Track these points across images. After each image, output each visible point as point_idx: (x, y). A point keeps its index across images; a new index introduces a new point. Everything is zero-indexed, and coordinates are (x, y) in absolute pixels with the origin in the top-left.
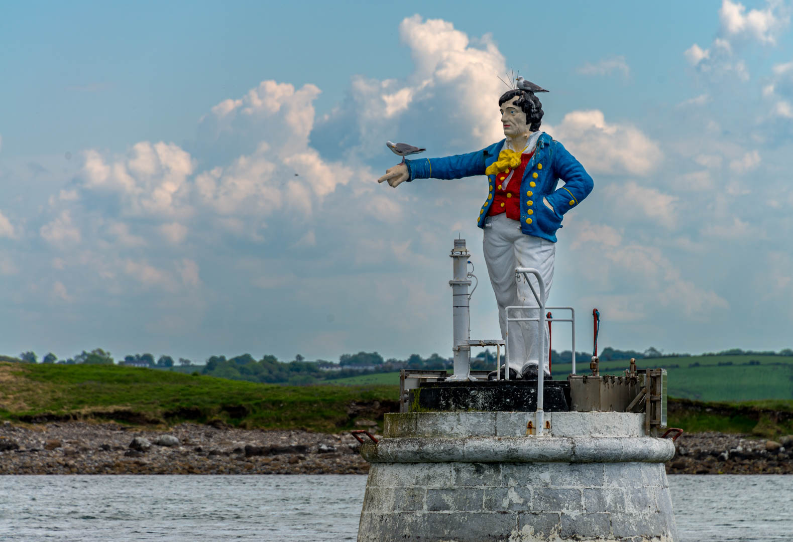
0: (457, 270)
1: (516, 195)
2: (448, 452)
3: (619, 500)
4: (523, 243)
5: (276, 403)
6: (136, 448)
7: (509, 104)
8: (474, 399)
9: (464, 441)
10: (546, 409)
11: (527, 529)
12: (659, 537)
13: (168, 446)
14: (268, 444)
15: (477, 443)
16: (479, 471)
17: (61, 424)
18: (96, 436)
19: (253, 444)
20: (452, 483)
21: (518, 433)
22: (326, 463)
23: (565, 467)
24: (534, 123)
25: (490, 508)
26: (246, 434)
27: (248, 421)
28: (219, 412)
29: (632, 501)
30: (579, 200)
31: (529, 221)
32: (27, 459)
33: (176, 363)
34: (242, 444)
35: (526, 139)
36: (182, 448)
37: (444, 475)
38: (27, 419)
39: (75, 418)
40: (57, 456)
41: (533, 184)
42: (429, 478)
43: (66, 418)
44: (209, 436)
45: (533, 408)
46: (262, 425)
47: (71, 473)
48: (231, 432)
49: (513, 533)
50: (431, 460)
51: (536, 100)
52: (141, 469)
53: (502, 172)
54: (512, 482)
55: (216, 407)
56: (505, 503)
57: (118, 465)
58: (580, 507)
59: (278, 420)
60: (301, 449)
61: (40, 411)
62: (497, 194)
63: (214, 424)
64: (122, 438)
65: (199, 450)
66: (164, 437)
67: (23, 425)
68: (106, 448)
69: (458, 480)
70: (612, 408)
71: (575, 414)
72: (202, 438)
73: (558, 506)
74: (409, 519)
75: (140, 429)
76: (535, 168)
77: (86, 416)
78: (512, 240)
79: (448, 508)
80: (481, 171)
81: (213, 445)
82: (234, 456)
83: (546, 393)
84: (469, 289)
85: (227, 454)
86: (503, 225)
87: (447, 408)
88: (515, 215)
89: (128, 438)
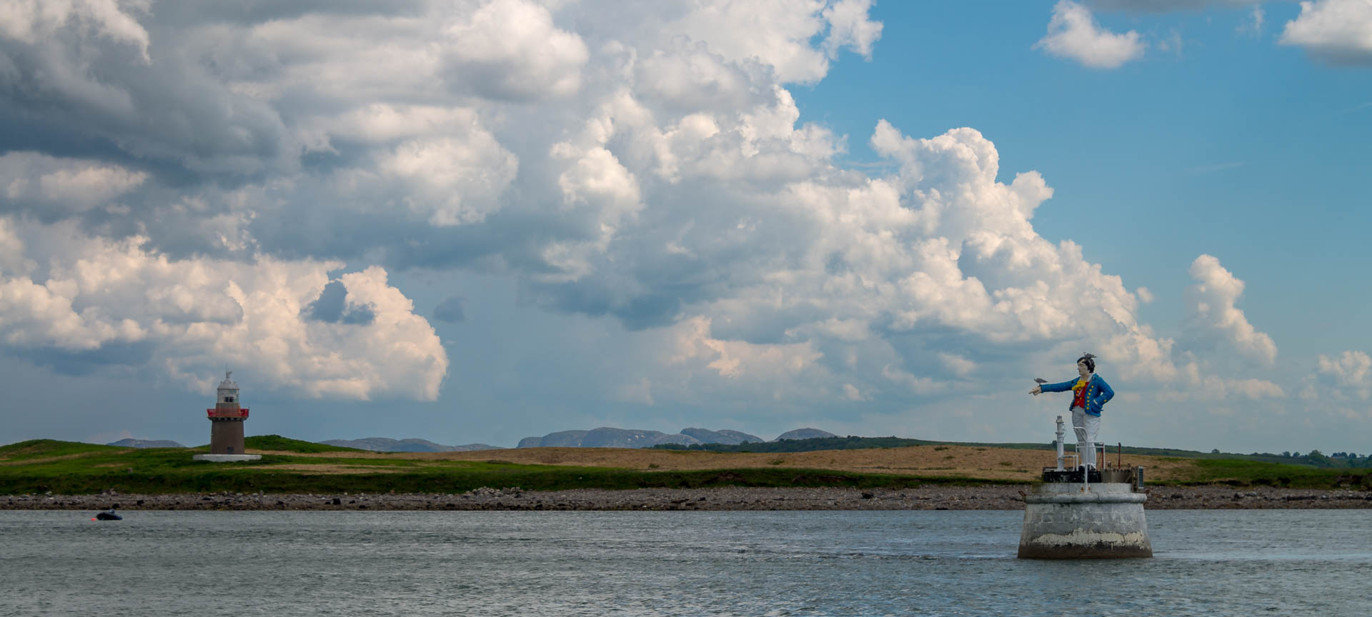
0: (1058, 428)
1: (1083, 398)
2: (1050, 499)
3: (1118, 518)
4: (1086, 416)
5: (1303, 477)
6: (1237, 497)
7: (1081, 362)
8: (1062, 478)
9: (1056, 495)
10: (1089, 482)
11: (1080, 529)
12: (1136, 532)
13: (1252, 496)
14: (1299, 495)
15: (1060, 495)
16: (1062, 506)
17: (1204, 487)
18: (1220, 492)
19: (1291, 496)
20: (1052, 511)
21: (1078, 491)
22: (1324, 504)
23: (1096, 505)
24: (1091, 369)
25: (1066, 521)
26: (1289, 491)
27: (1290, 485)
28: (1277, 480)
29: (1124, 518)
30: (1108, 400)
31: (1088, 408)
32: (1186, 503)
33: (1358, 457)
34: (1286, 495)
35: (1088, 376)
36: (1258, 497)
37: (1049, 508)
38: (1188, 484)
39: (1210, 484)
40: (1200, 501)
41: (1089, 394)
42: (1044, 509)
43: (1206, 484)
44: (1271, 492)
45: (1084, 482)
46: (1297, 486)
47: (1205, 508)
48: (1282, 490)
49: (1075, 530)
50: (1045, 502)
51: (1092, 361)
52: (1238, 507)
53: (1078, 389)
54: (1074, 511)
55: (1276, 478)
56: (1072, 519)
57: (1227, 505)
58: (1102, 521)
59: (1304, 484)
60: (1313, 497)
61: (1194, 481)
62: (1076, 398)
63: (1274, 486)
64: (1231, 493)
65: (1266, 498)
66: (1250, 493)
67: (1186, 487)
68: (1223, 497)
69: (1054, 510)
70: (1118, 482)
71: (1102, 484)
72: (1269, 493)
73: (1092, 520)
74: (1036, 525)
75: (1240, 488)
76: (1090, 388)
77: (1215, 483)
78: (1082, 416)
79: (1050, 521)
80: (1070, 389)
81: (1273, 496)
82: (1282, 501)
83: (1089, 476)
84: (1063, 435)
85: (1278, 500)
86: (1078, 409)
87: (1052, 482)
88: (1082, 406)
89: (1234, 493)
